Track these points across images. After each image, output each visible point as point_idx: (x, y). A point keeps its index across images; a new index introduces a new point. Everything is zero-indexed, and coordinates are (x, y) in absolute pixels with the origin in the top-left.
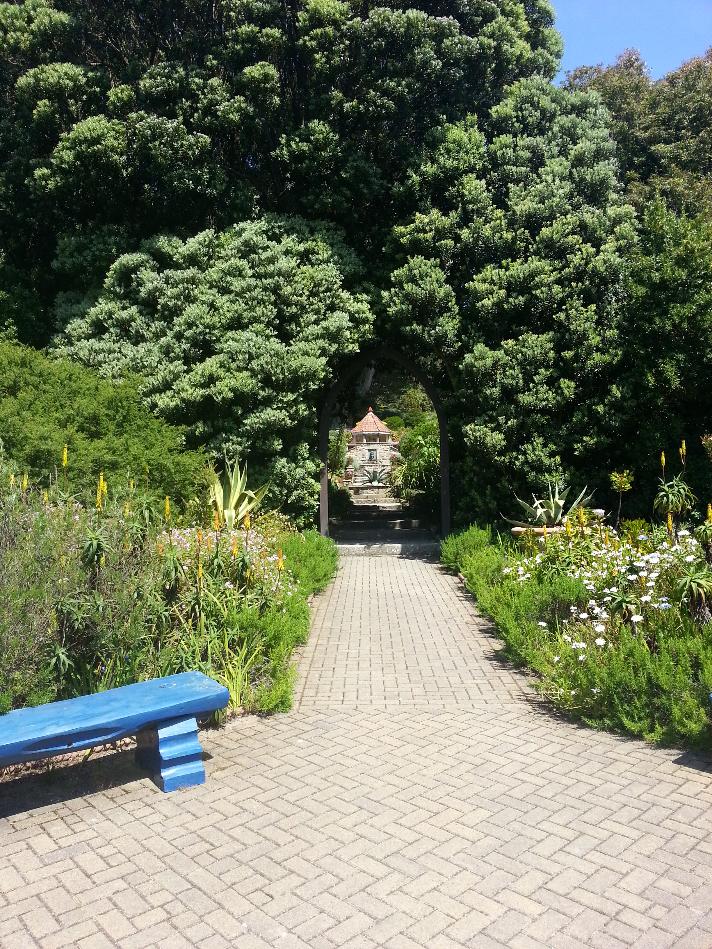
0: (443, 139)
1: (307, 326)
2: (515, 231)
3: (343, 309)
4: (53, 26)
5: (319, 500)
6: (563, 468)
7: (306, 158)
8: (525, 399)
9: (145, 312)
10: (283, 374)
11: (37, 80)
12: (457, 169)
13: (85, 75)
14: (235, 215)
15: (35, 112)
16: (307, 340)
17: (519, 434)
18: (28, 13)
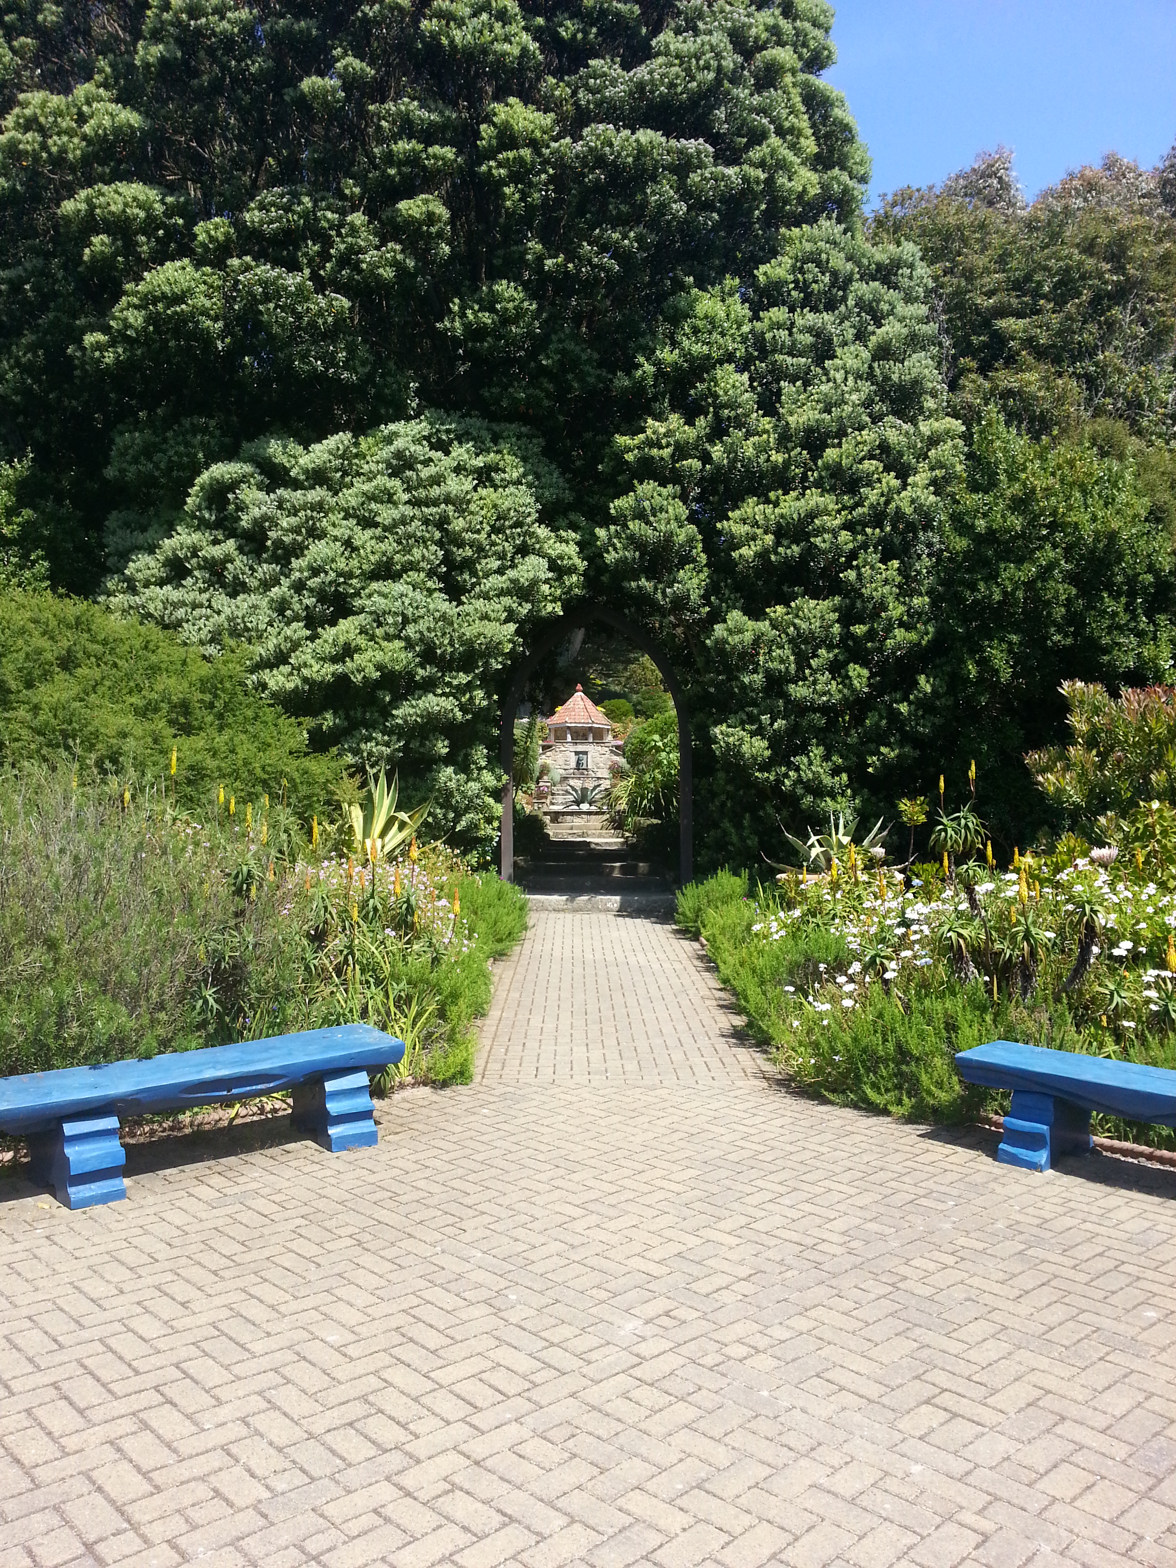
0: (687, 314)
1: (487, 575)
2: (789, 451)
3: (540, 554)
4: (117, 130)
5: (499, 829)
6: (853, 790)
7: (489, 334)
8: (798, 691)
9: (246, 549)
10: (452, 646)
11: (92, 207)
12: (708, 357)
13: (162, 202)
14: (383, 411)
15: (87, 251)
16: (486, 596)
17: (790, 740)
18: (80, 109)
